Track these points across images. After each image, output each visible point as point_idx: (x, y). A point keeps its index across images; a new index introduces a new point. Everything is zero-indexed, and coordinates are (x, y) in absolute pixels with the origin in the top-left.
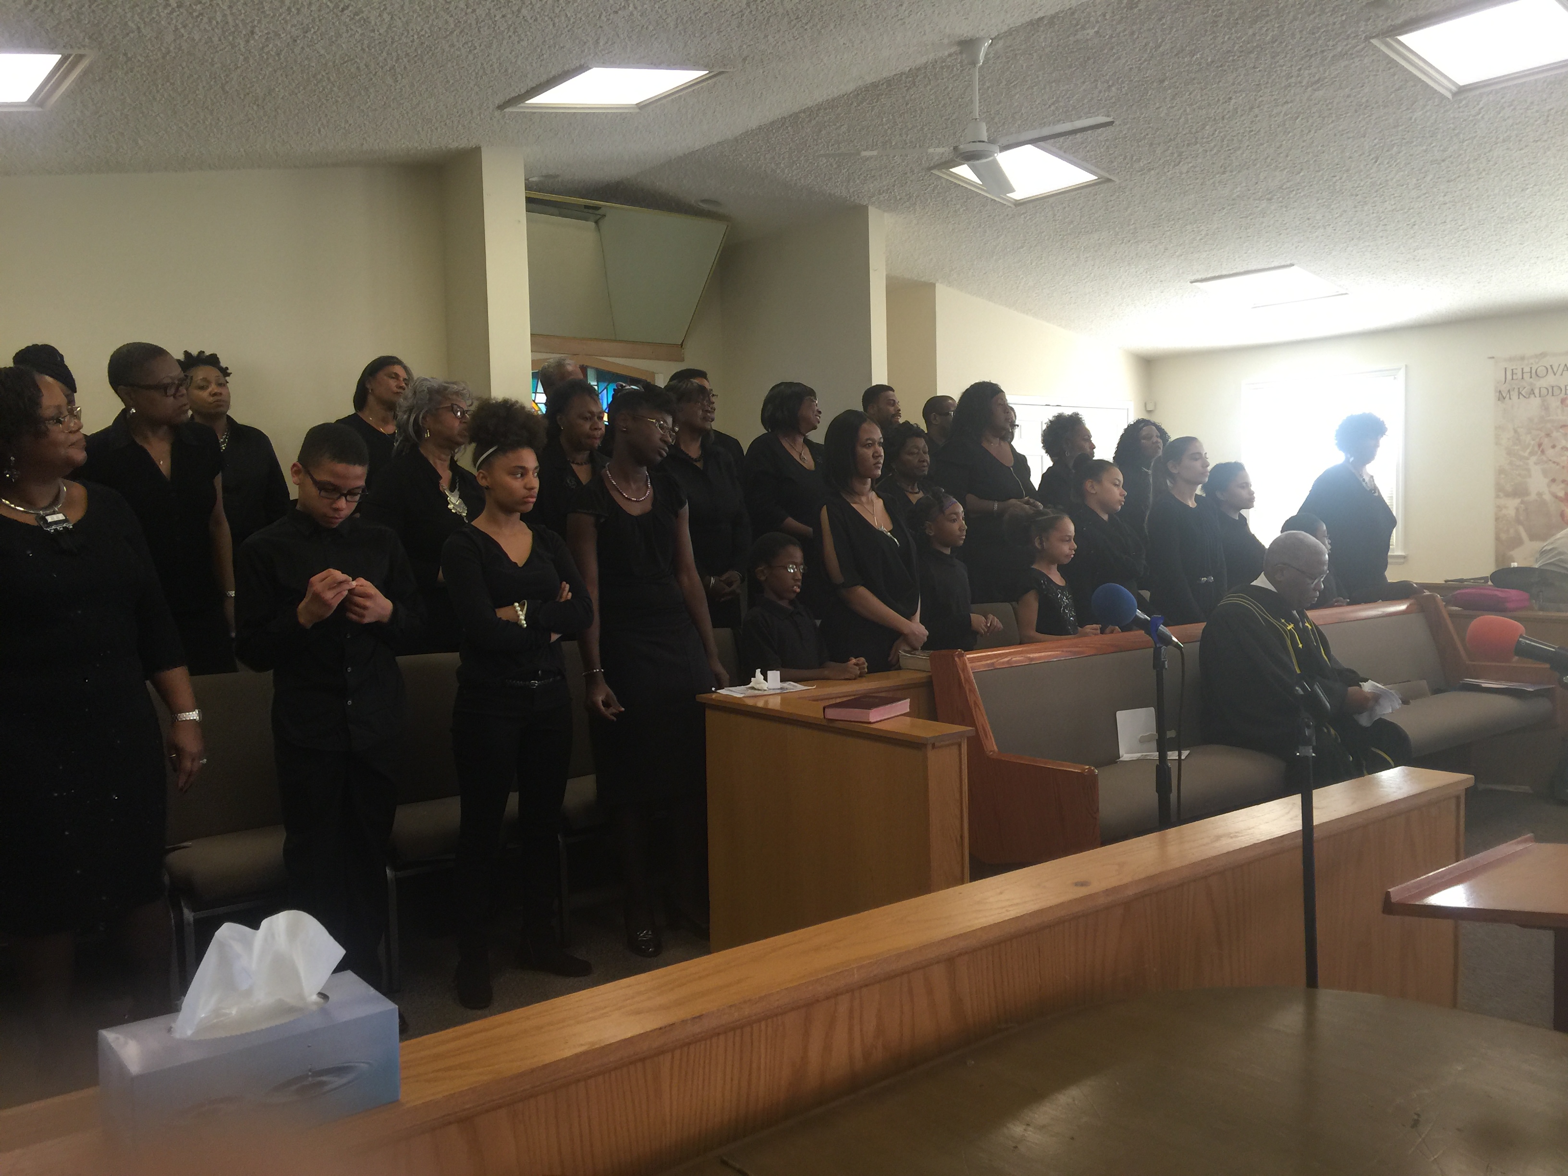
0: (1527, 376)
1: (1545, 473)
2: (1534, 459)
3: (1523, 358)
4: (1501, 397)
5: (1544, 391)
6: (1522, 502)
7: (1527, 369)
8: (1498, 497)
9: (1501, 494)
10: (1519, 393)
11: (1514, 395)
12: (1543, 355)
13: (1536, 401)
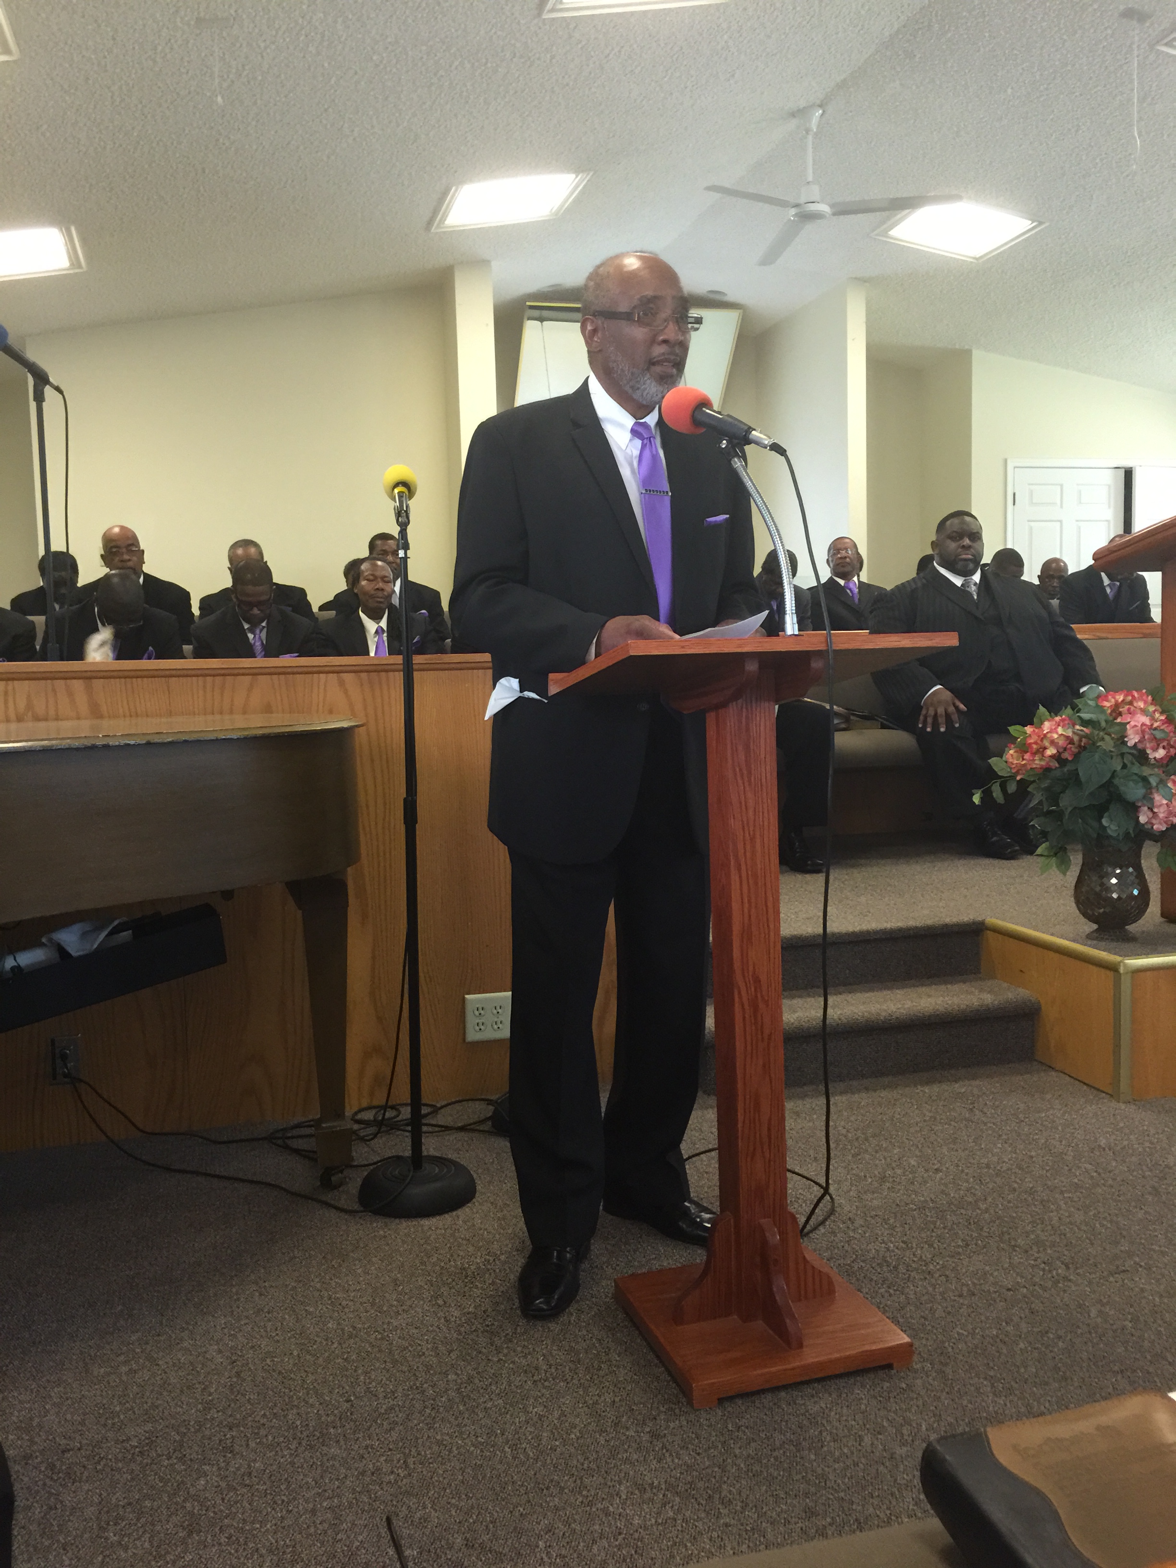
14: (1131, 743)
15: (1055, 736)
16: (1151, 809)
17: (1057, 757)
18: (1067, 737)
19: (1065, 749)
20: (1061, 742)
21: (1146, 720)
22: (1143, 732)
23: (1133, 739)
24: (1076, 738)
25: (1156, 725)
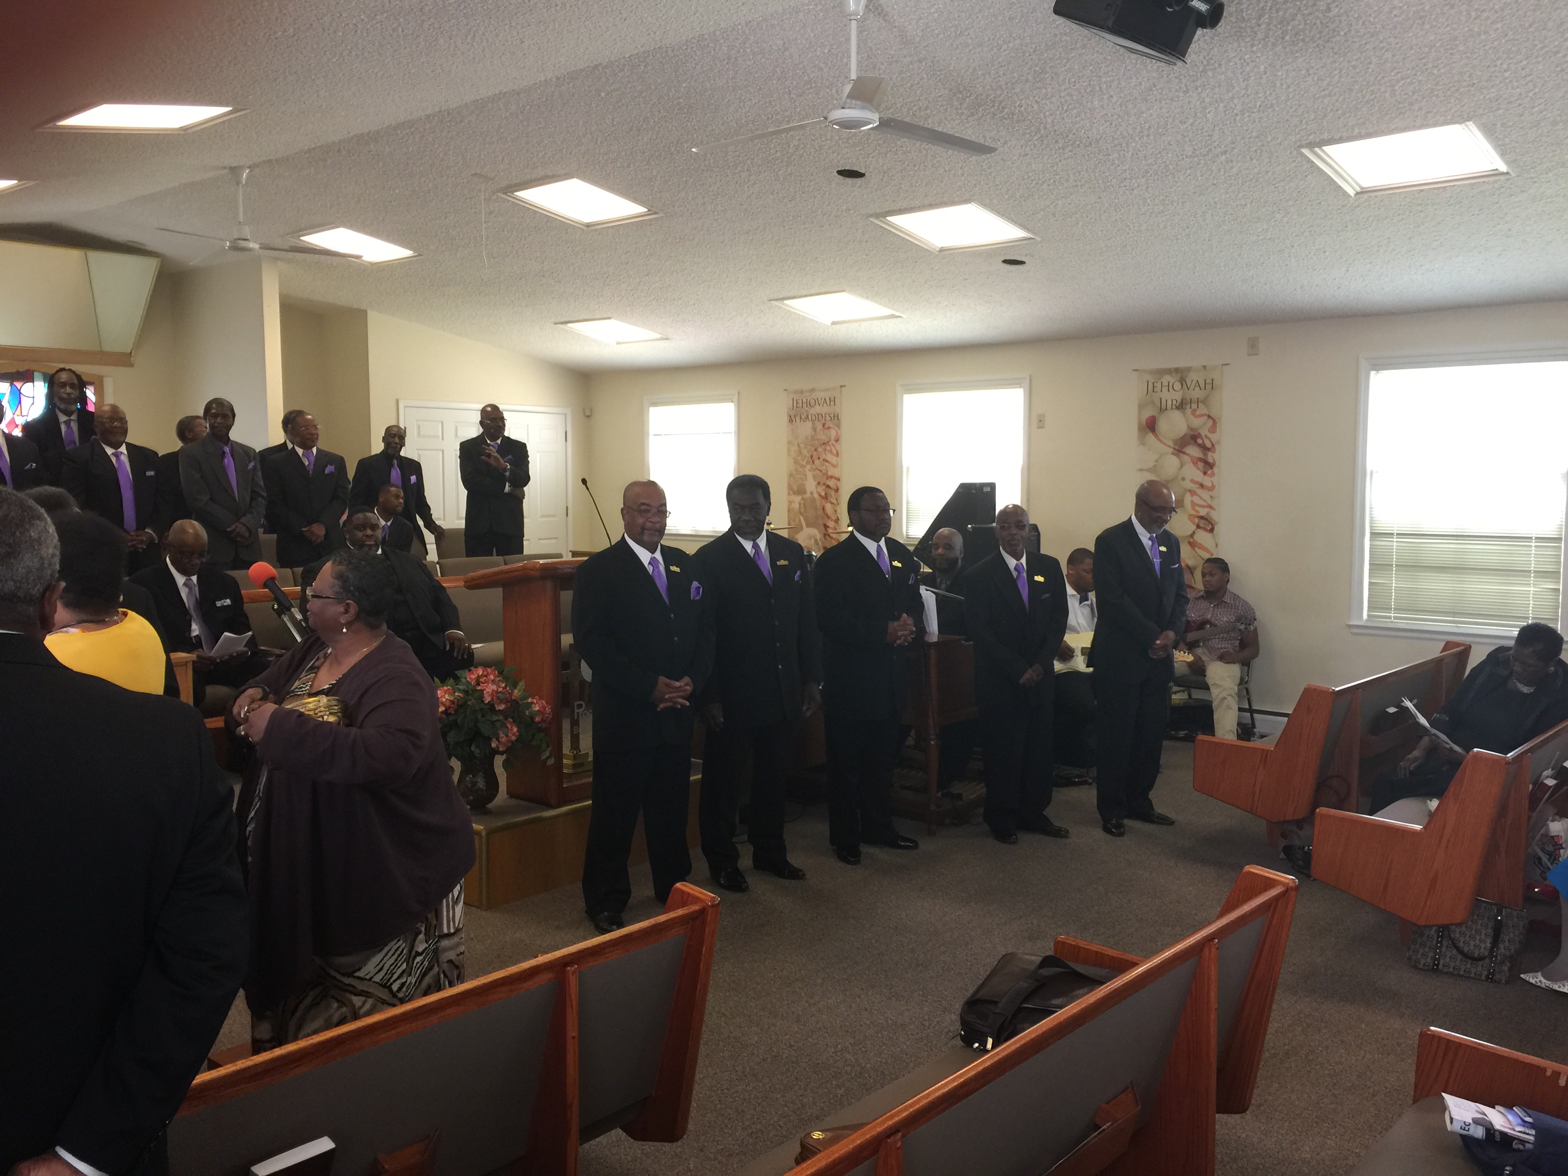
0: (805, 405)
1: (814, 476)
2: (808, 467)
3: (802, 392)
4: (791, 421)
5: (814, 417)
6: (802, 499)
7: (805, 401)
8: (789, 494)
9: (791, 493)
10: (801, 418)
11: (798, 419)
12: (813, 390)
13: (809, 424)
14: (486, 702)
15: (444, 700)
16: (498, 739)
17: (445, 712)
18: (450, 701)
19: (450, 707)
20: (448, 703)
21: (495, 687)
22: (492, 694)
23: (487, 699)
24: (456, 701)
25: (500, 690)
